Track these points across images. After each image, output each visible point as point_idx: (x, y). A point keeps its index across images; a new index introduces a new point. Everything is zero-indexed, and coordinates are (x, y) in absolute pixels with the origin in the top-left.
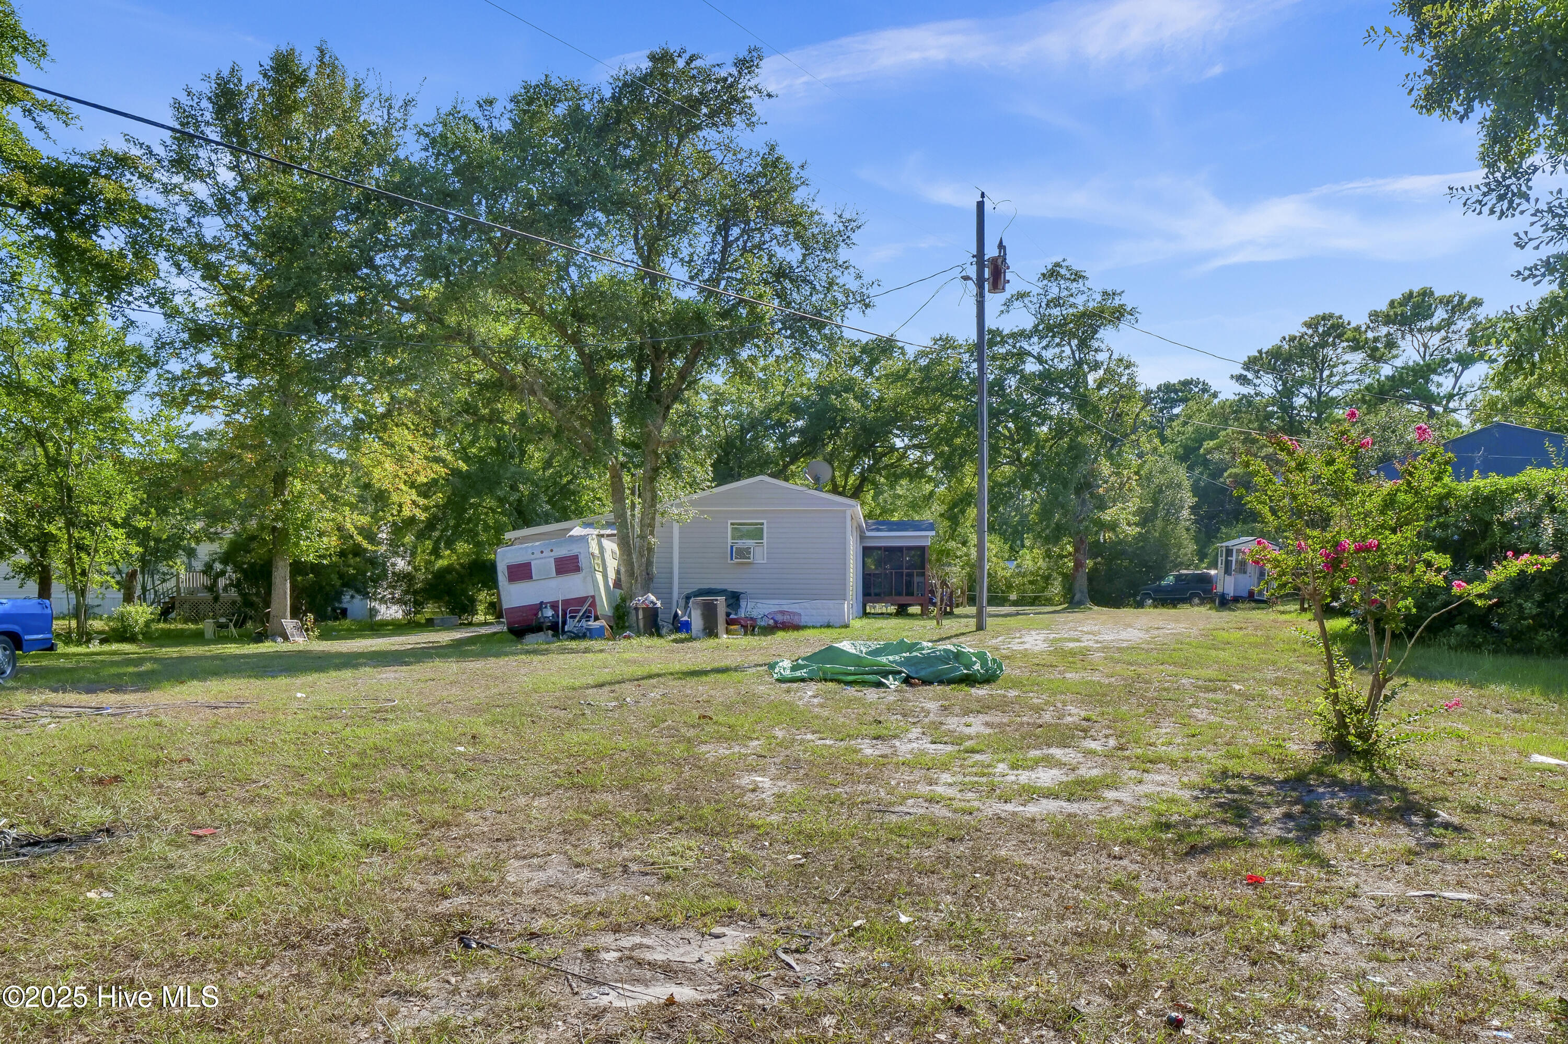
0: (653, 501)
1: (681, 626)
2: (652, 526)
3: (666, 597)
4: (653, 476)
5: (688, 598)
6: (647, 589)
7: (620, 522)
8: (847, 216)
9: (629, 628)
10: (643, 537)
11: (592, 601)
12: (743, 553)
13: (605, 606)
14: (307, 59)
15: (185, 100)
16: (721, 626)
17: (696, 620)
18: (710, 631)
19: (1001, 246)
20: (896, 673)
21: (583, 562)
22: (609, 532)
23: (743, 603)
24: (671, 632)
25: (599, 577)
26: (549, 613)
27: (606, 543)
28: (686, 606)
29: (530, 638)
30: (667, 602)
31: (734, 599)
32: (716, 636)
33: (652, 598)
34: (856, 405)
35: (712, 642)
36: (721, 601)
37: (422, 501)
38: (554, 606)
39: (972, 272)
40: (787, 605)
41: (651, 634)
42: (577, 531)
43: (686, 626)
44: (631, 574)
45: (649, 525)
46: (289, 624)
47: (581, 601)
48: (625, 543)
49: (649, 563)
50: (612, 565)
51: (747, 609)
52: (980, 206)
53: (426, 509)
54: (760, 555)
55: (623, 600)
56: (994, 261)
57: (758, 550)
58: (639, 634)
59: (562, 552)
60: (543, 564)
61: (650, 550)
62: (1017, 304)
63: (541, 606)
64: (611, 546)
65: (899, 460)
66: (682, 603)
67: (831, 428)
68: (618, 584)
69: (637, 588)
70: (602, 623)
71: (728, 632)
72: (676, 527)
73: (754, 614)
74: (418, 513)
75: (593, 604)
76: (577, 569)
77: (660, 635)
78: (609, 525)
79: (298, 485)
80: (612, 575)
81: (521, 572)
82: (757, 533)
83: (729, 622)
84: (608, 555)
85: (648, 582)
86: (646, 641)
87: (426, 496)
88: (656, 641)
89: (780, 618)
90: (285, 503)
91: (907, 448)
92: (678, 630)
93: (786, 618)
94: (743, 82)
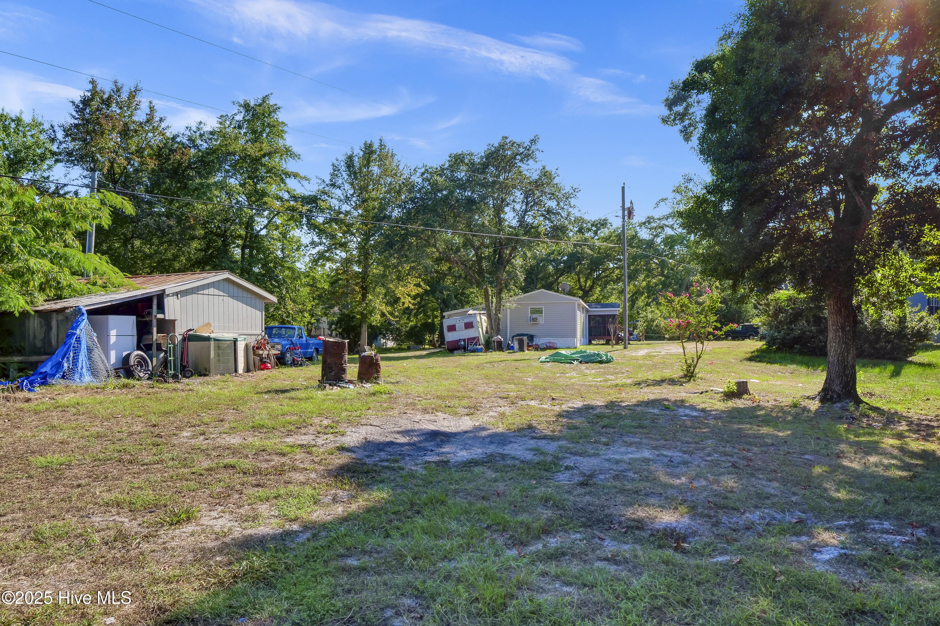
0: (500, 299)
1: (510, 348)
2: (499, 310)
3: (505, 337)
4: (500, 292)
5: (513, 337)
6: (498, 334)
7: (488, 309)
8: (574, 187)
9: (491, 348)
10: (496, 314)
11: (478, 338)
12: (535, 320)
13: (482, 340)
14: (376, 146)
15: (336, 163)
16: (525, 348)
17: (516, 345)
18: (521, 349)
19: (631, 203)
20: (577, 360)
21: (474, 324)
22: (483, 312)
23: (535, 339)
24: (507, 350)
25: (480, 330)
26: (462, 343)
27: (482, 316)
28: (513, 341)
29: (455, 352)
30: (505, 338)
31: (531, 338)
32: (523, 351)
33: (500, 337)
34: (589, 251)
35: (522, 353)
36: (525, 338)
37: (412, 301)
38: (464, 340)
39: (620, 213)
40: (552, 340)
41: (500, 350)
42: (471, 312)
43: (512, 348)
44: (492, 328)
45: (498, 310)
46: (367, 347)
47: (474, 339)
48: (489, 317)
49: (499, 324)
50: (485, 325)
51: (536, 341)
52: (623, 188)
53: (414, 304)
54: (541, 320)
55: (489, 338)
56: (629, 208)
57: (541, 318)
58: (495, 351)
59: (467, 320)
60: (460, 325)
61: (499, 319)
62: (662, 204)
63: (460, 340)
64: (484, 318)
65: (611, 273)
66: (511, 339)
67: (578, 261)
68: (487, 332)
69: (494, 334)
70: (482, 346)
71: (528, 350)
72: (508, 310)
73: (539, 343)
74: (410, 305)
75: (478, 340)
76: (472, 327)
77: (503, 351)
78: (483, 309)
79: (370, 297)
80: (485, 329)
81: (452, 328)
82: (540, 311)
83: (529, 346)
84: (483, 321)
85: (498, 332)
86: (498, 353)
87: (414, 299)
88: (501, 353)
89: (548, 345)
90: (366, 304)
91: (614, 268)
92: (510, 349)
93: (551, 345)
94: (533, 147)
